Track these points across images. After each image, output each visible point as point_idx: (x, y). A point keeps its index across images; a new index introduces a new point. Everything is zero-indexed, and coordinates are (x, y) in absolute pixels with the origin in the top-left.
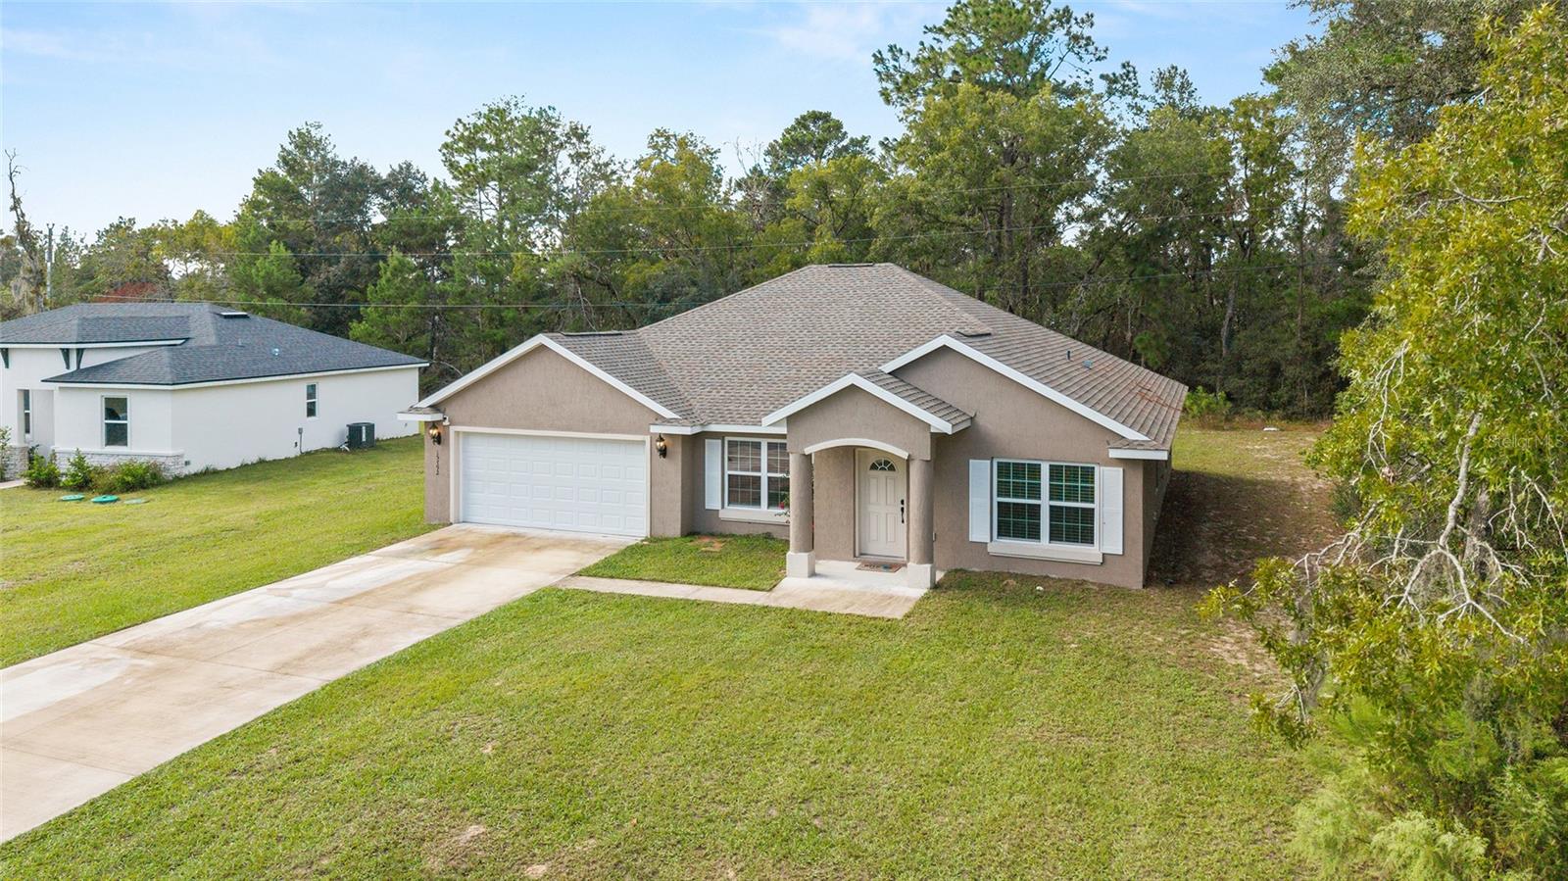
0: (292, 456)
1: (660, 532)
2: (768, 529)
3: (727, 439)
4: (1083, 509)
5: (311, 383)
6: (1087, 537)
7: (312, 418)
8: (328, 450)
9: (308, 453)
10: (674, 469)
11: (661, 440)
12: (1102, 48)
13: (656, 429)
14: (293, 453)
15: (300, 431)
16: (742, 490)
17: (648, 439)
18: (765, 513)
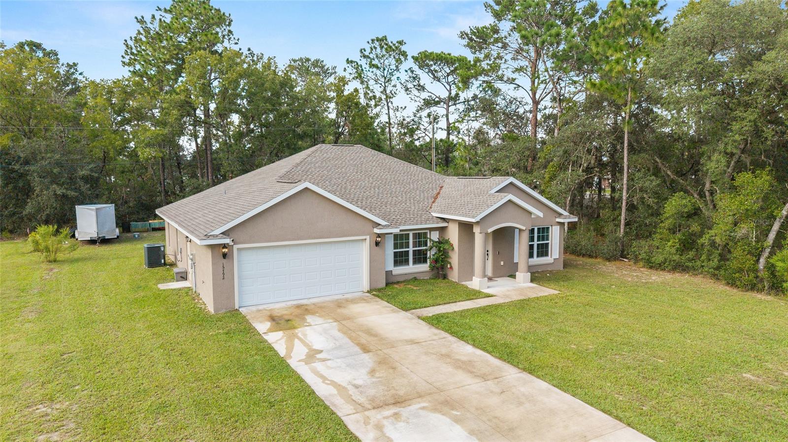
1: (374, 286)
3: (394, 235)
6: (546, 254)
10: (382, 252)
13: (377, 231)
16: (400, 259)
17: (368, 237)
18: (412, 268)
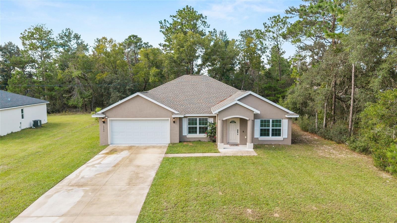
0: (19, 131)
1: (173, 142)
2: (199, 139)
3: (188, 118)
4: (279, 129)
5: (22, 108)
6: (279, 135)
7: (23, 119)
8: (27, 128)
9: (23, 130)
10: (177, 126)
11: (174, 119)
12: (209, 25)
13: (173, 116)
14: (19, 130)
15: (21, 123)
16: (192, 130)
17: (169, 119)
18: (198, 135)
